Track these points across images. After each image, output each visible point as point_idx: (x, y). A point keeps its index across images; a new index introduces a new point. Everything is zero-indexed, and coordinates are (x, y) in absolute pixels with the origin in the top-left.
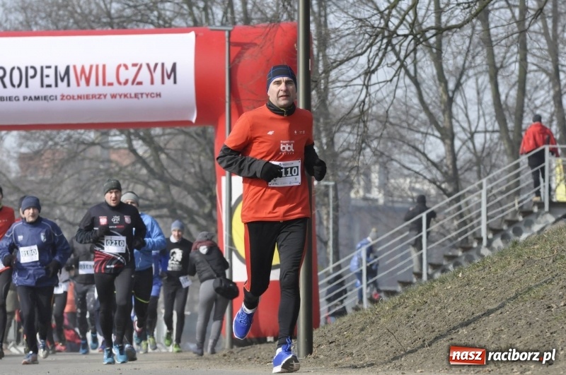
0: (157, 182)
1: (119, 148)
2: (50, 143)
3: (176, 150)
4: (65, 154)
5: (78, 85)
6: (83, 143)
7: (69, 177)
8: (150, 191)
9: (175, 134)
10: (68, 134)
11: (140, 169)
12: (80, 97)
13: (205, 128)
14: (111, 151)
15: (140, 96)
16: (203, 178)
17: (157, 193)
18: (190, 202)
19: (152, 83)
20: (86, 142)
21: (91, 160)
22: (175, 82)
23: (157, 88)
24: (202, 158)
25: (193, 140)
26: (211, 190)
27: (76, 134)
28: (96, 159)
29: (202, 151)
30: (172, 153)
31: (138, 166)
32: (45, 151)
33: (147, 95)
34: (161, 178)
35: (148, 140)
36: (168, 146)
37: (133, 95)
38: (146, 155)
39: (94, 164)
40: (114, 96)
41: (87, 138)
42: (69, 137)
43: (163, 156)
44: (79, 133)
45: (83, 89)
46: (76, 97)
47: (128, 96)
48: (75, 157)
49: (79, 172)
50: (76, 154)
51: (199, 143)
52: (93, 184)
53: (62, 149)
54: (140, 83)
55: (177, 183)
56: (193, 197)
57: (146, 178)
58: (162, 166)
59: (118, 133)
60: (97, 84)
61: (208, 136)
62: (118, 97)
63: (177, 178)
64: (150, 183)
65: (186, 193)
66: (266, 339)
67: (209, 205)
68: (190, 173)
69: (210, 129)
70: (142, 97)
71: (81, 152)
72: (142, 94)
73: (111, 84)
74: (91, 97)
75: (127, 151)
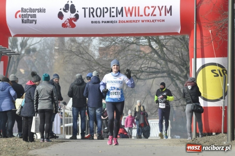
0: (162, 61)
1: (145, 45)
2: (113, 42)
3: (170, 46)
4: (120, 48)
5: (127, 16)
6: (128, 43)
7: (122, 58)
8: (159, 65)
9: (170, 39)
10: (121, 39)
11: (154, 55)
12: (127, 22)
13: (184, 36)
14: (141, 46)
15: (155, 21)
16: (183, 59)
17: (162, 66)
18: (177, 70)
19: (161, 15)
20: (129, 42)
21: (132, 50)
22: (171, 15)
23: (163, 17)
24: (182, 50)
25: (179, 41)
26: (186, 65)
27: (125, 38)
28: (133, 50)
29: (182, 47)
30: (169, 48)
31: (153, 53)
32: (111, 46)
33: (158, 21)
34: (164, 59)
35: (158, 41)
36: (167, 45)
37: (152, 21)
38: (157, 49)
39: (133, 52)
40: (143, 21)
41: (130, 40)
42: (122, 40)
43: (165, 49)
44: (127, 38)
45: (129, 18)
46: (126, 22)
47: (150, 21)
48: (124, 49)
49: (126, 56)
50: (125, 48)
51: (181, 43)
52: (133, 62)
53: (118, 45)
54: (155, 15)
55: (171, 62)
56: (178, 68)
57: (157, 59)
58: (164, 53)
59: (144, 38)
60: (135, 16)
61: (186, 40)
62: (145, 21)
63: (171, 59)
64: (159, 62)
65: (175, 66)
66: (212, 134)
67: (185, 72)
68: (177, 57)
69: (187, 37)
70: (156, 22)
71: (127, 47)
72: (156, 20)
73: (142, 16)
74: (132, 21)
75: (148, 47)
